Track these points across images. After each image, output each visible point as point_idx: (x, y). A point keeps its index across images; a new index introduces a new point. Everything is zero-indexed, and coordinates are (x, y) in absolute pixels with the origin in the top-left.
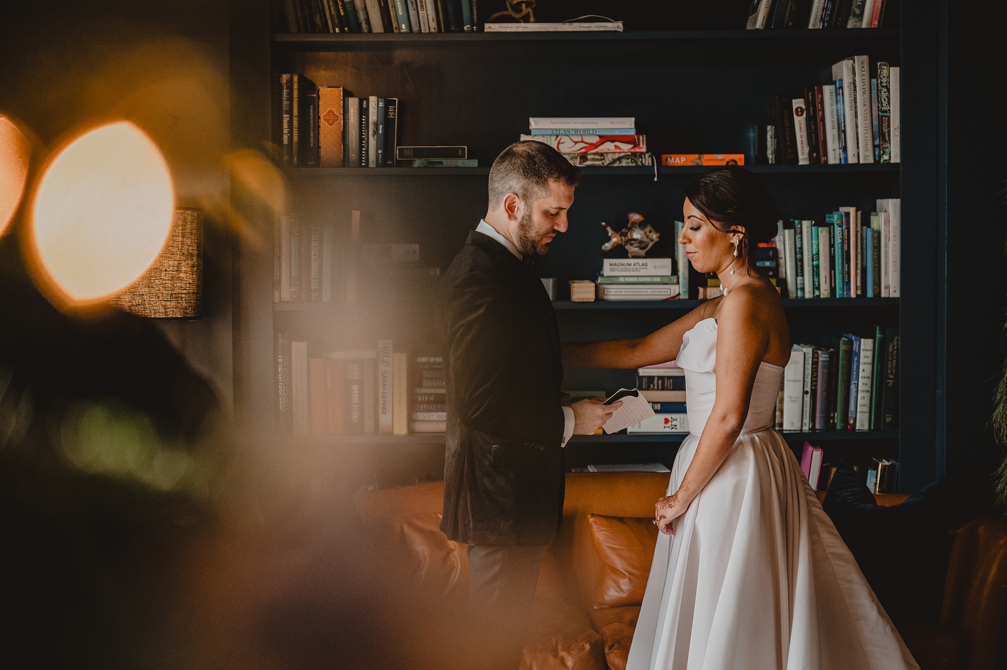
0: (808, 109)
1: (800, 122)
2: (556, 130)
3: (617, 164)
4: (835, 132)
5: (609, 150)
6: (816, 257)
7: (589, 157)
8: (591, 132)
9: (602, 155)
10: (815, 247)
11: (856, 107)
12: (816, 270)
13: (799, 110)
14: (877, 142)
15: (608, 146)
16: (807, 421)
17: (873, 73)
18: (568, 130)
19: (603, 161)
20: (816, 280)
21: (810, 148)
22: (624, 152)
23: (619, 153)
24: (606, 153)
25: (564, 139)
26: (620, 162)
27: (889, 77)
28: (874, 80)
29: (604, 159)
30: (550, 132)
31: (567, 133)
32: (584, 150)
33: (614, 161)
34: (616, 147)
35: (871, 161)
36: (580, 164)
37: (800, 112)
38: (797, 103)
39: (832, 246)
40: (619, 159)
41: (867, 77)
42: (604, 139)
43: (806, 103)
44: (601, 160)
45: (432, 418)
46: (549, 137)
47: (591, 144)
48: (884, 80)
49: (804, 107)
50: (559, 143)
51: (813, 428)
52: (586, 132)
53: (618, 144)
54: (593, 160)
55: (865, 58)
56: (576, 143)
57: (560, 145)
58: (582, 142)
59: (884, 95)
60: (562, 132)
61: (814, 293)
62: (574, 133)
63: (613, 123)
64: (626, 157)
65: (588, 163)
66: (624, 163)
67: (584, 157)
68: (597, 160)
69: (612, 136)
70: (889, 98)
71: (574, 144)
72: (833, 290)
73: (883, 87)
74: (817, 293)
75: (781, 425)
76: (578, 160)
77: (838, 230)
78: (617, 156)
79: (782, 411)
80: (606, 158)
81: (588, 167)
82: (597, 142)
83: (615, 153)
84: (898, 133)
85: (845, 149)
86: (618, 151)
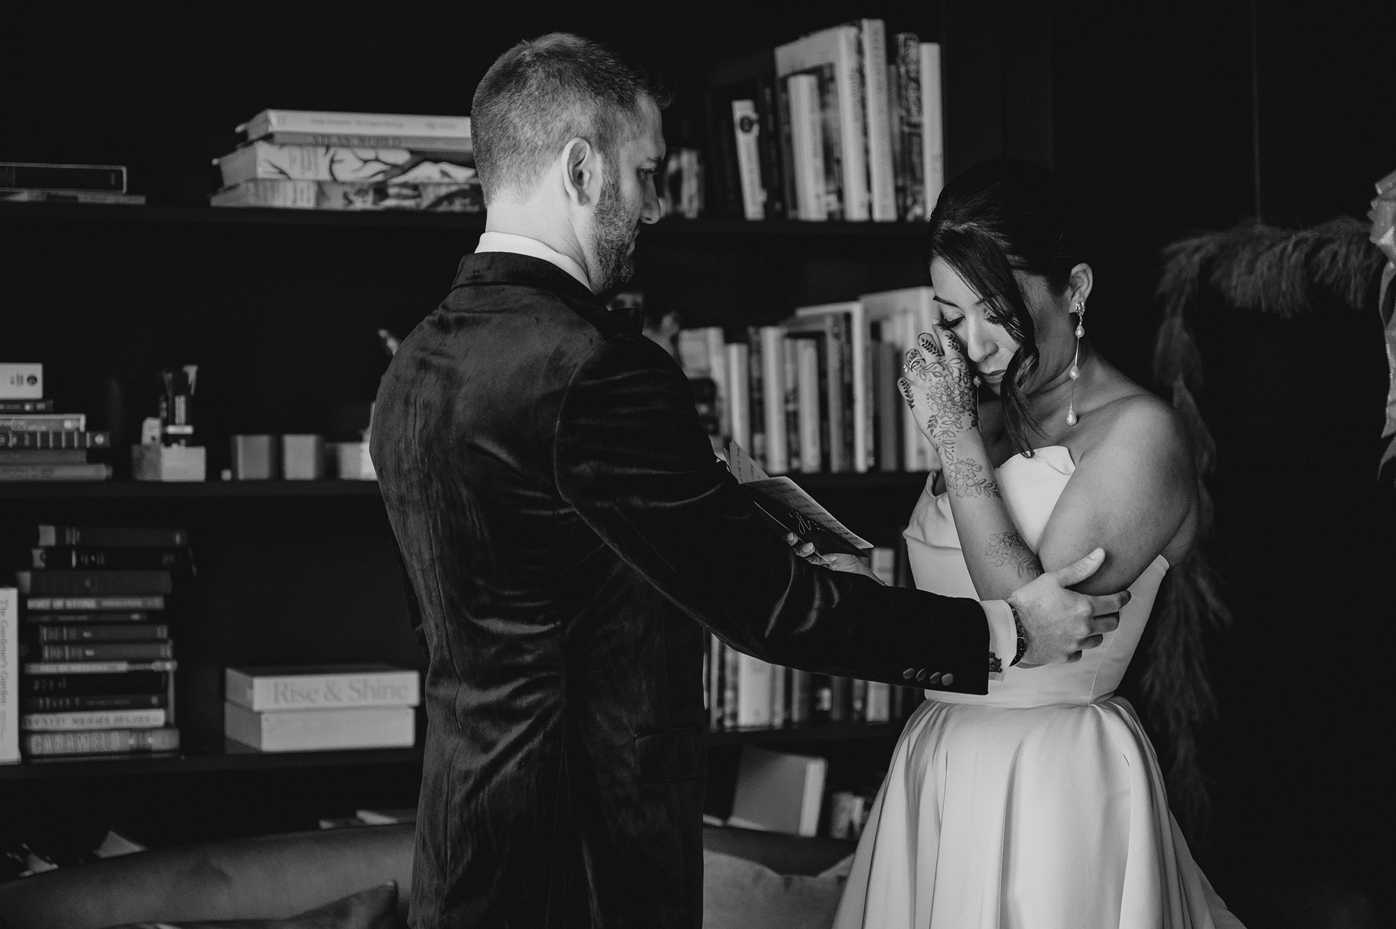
0: (762, 122)
1: (746, 144)
2: (323, 136)
3: (444, 207)
4: (819, 163)
5: (429, 178)
6: (791, 396)
7: (392, 191)
8: (391, 142)
9: (415, 187)
10: (790, 377)
11: (864, 116)
12: (792, 422)
13: (746, 121)
14: (900, 183)
15: (427, 172)
16: (779, 707)
17: (892, 55)
18: (347, 137)
19: (418, 200)
20: (793, 437)
21: (768, 193)
22: (457, 184)
23: (449, 185)
24: (425, 185)
25: (342, 154)
26: (451, 203)
27: (918, 62)
28: (893, 68)
29: (419, 196)
30: (311, 140)
31: (346, 142)
32: (380, 178)
33: (440, 201)
34: (444, 174)
35: (891, 215)
36: (375, 202)
37: (746, 124)
38: (742, 109)
39: (822, 374)
40: (450, 197)
41: (882, 60)
42: (420, 156)
43: (757, 109)
44: (414, 197)
45: (62, 726)
46: (311, 149)
47: (394, 166)
48: (912, 67)
49: (754, 116)
50: (332, 161)
51: (788, 721)
52: (381, 142)
53: (446, 167)
54: (399, 196)
55: (878, 25)
56: (366, 162)
57: (336, 168)
58: (377, 160)
59: (912, 95)
60: (334, 140)
61: (789, 463)
62: (356, 142)
63: (431, 126)
64: (461, 193)
65: (390, 203)
66: (457, 206)
67: (380, 191)
68: (406, 197)
69: (433, 153)
70: (919, 100)
71: (359, 164)
72: (825, 456)
73: (910, 79)
74: (795, 464)
75: (735, 716)
76: (370, 197)
77: (832, 346)
78: (443, 191)
79: (736, 689)
80: (424, 195)
81: (390, 211)
82: (407, 163)
83: (438, 185)
84: (938, 165)
85: (840, 194)
86: (446, 180)
